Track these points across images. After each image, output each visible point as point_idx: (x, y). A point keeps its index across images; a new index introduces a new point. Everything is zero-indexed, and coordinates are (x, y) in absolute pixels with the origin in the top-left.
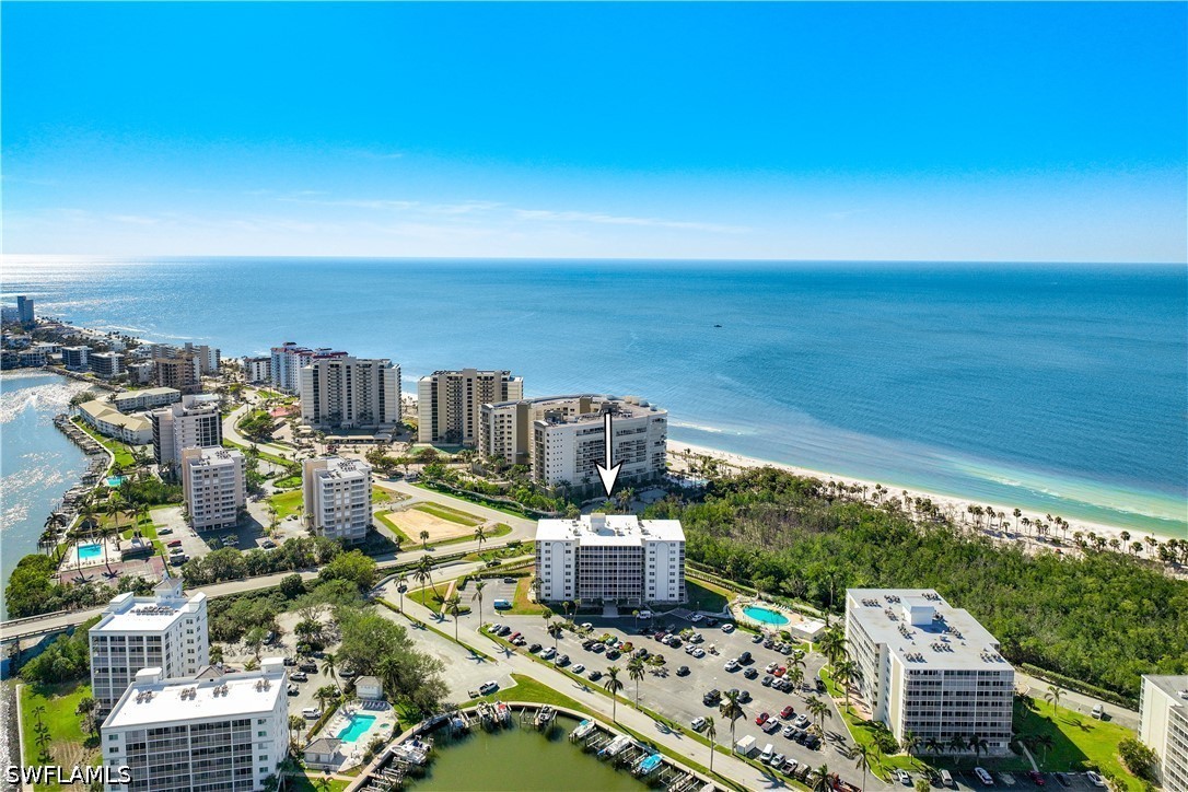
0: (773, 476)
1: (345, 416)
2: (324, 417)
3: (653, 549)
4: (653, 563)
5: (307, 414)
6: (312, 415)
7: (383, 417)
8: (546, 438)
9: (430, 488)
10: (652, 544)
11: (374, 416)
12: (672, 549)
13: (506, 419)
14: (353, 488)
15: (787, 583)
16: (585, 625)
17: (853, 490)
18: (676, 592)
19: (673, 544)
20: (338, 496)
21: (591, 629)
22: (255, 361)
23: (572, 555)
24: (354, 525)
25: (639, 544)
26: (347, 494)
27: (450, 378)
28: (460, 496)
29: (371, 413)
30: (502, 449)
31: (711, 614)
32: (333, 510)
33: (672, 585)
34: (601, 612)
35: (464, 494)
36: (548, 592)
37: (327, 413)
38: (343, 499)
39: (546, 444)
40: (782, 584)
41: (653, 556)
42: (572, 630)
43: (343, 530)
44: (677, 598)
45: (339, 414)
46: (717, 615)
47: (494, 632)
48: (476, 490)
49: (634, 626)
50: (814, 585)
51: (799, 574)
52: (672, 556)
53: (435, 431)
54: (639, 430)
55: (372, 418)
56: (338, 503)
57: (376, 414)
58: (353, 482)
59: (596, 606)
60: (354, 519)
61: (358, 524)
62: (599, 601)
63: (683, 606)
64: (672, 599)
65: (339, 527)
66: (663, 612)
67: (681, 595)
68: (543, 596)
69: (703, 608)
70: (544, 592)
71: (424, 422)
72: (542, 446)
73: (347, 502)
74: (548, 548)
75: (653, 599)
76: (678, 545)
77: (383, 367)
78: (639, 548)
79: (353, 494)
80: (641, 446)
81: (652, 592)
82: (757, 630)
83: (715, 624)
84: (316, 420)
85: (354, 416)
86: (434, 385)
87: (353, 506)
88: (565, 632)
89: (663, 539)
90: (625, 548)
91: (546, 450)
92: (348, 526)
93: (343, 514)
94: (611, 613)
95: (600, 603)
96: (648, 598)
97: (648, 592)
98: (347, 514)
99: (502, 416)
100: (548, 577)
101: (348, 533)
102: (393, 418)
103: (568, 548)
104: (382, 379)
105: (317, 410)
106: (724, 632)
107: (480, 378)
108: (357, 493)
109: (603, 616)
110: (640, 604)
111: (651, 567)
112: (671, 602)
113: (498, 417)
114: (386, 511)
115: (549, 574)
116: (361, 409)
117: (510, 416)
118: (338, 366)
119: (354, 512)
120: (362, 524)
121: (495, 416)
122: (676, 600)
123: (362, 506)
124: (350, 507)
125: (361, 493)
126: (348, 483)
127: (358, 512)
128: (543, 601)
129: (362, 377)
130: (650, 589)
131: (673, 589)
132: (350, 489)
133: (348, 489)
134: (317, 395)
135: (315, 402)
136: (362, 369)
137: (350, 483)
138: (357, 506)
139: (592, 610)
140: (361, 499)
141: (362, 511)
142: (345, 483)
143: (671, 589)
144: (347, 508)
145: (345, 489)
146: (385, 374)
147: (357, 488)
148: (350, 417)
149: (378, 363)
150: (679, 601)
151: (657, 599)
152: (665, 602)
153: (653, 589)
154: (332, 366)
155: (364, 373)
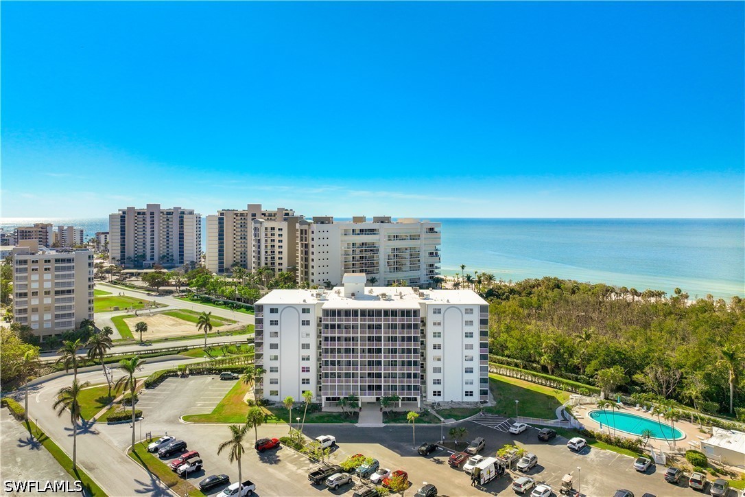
0: (558, 285)
1: (148, 257)
2: (129, 258)
3: (438, 318)
4: (438, 341)
5: (114, 255)
6: (118, 256)
7: (182, 259)
8: (311, 236)
9: (193, 300)
10: (437, 311)
11: (174, 258)
12: (468, 317)
13: (277, 232)
14: (57, 269)
15: (646, 375)
16: (321, 438)
17: (652, 294)
18: (476, 388)
19: (469, 310)
20: (34, 277)
21: (333, 447)
22: (103, 233)
23: (312, 329)
24: (57, 316)
25: (417, 306)
26: (47, 276)
27: (236, 214)
28: (220, 304)
29: (172, 256)
30: (273, 264)
31: (540, 422)
32: (26, 294)
33: (468, 376)
34: (355, 417)
35: (225, 303)
36: (275, 387)
37: (132, 255)
38: (41, 281)
39: (311, 243)
40: (638, 377)
41: (438, 329)
42: (298, 447)
43: (41, 321)
44: (476, 398)
45: (144, 256)
46: (551, 423)
47: (156, 450)
48: (239, 300)
49: (409, 441)
50: (699, 375)
52: (468, 329)
53: (221, 262)
54: (413, 238)
55: (172, 260)
56: (34, 286)
57: (176, 256)
58: (57, 261)
59: (348, 409)
60: (58, 308)
61: (63, 316)
62: (352, 400)
63: (489, 410)
64: (469, 399)
65: (35, 317)
66: (457, 418)
67: (483, 393)
68: (266, 395)
69: (524, 413)
70: (267, 388)
71: (212, 254)
72: (306, 247)
73: (47, 285)
74: (275, 317)
75: (438, 399)
76: (477, 313)
77: (183, 213)
78: (416, 312)
79: (57, 277)
80: (415, 256)
81: (437, 388)
82: (633, 448)
83: (550, 438)
84: (123, 258)
85: (156, 258)
86: (221, 220)
87: (57, 293)
88: (285, 452)
89: (452, 302)
90: (394, 313)
91: (311, 250)
92: (48, 317)
93: (41, 301)
94: (371, 420)
95: (354, 405)
96: (431, 398)
97: (431, 388)
98: (48, 301)
99: (273, 229)
100: (275, 364)
101: (47, 325)
102: (192, 260)
103: (305, 317)
104: (182, 221)
105: (123, 252)
106: (573, 450)
107: (264, 214)
108: (63, 276)
109: (357, 425)
110: (419, 406)
111: (435, 347)
112: (468, 403)
113: (269, 230)
114: (129, 316)
115: (276, 358)
116: (163, 252)
117: (280, 229)
118: (144, 213)
119: (57, 300)
120: (70, 315)
121: (266, 229)
122: (476, 400)
123: (69, 292)
124: (52, 293)
125: (70, 276)
126: (49, 261)
127: (63, 300)
128: (265, 403)
129: (165, 223)
130: (434, 383)
131: (472, 383)
132: (52, 269)
133: (49, 269)
134: (124, 238)
135: (121, 245)
136: (165, 216)
137: (53, 261)
138: (63, 292)
139: (340, 414)
140: (69, 284)
141: (70, 300)
142: (46, 261)
143: (467, 383)
144: (47, 293)
145: (46, 269)
146: (185, 220)
147: (63, 268)
148: (152, 259)
149: (180, 211)
150: (482, 403)
151: (446, 400)
152: (458, 403)
153: (439, 383)
154: (139, 213)
155: (168, 220)
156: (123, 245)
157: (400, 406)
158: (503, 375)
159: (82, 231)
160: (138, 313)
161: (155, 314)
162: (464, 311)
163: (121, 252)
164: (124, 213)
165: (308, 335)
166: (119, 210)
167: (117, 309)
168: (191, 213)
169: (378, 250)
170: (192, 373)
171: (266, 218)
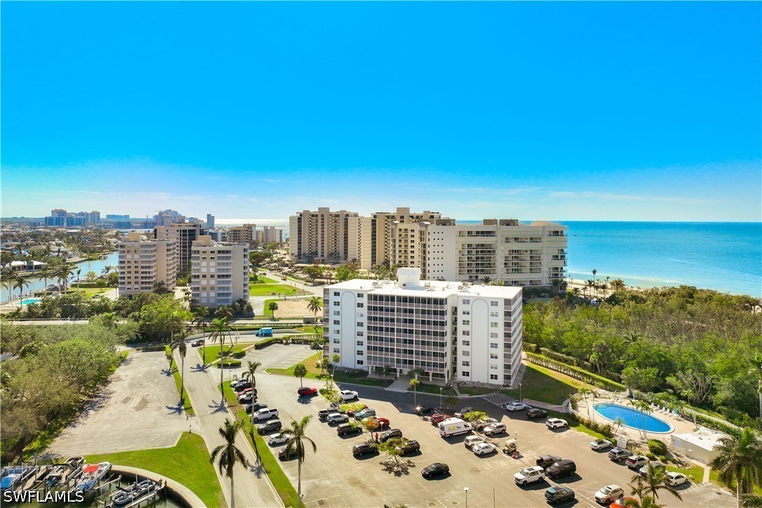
1: (319, 254)
2: (304, 254)
3: (467, 308)
4: (466, 328)
5: (293, 252)
6: (296, 253)
7: (346, 256)
10: (466, 302)
11: (340, 255)
12: (493, 309)
13: (410, 233)
14: (219, 258)
15: (679, 379)
16: (346, 392)
18: (500, 372)
19: (494, 303)
20: (204, 264)
21: (354, 400)
23: (365, 310)
24: (219, 294)
26: (213, 263)
27: (388, 217)
29: (339, 253)
30: (406, 262)
32: (198, 276)
33: (493, 362)
34: (389, 383)
36: (335, 355)
37: (307, 252)
38: (208, 267)
41: (467, 318)
43: (208, 298)
44: (500, 381)
45: (316, 253)
46: (549, 406)
47: (234, 385)
51: (700, 367)
52: (494, 320)
53: (373, 261)
55: (339, 257)
56: (204, 271)
57: (342, 254)
58: (219, 252)
59: (385, 378)
60: (219, 288)
61: (223, 294)
64: (493, 382)
65: (204, 294)
67: (508, 378)
68: (330, 360)
70: (331, 354)
71: (366, 252)
72: (424, 246)
73: (213, 271)
74: (337, 299)
75: (466, 379)
76: (501, 304)
77: (348, 215)
78: (442, 301)
79: (219, 264)
81: (466, 369)
82: (608, 433)
84: (299, 255)
85: (325, 255)
86: (374, 222)
87: (219, 276)
88: (318, 399)
89: (482, 295)
92: (213, 294)
93: (208, 282)
94: (400, 387)
96: (460, 377)
97: (461, 368)
98: (213, 282)
99: (406, 230)
100: (337, 337)
101: (213, 301)
102: (354, 257)
103: (360, 300)
104: (347, 222)
105: (300, 249)
106: (550, 428)
107: (412, 217)
108: (223, 264)
109: (386, 389)
110: (446, 382)
111: (464, 333)
112: (491, 385)
113: (403, 231)
114: (280, 300)
115: (338, 332)
116: (332, 250)
117: (413, 231)
118: (317, 216)
119: (219, 282)
120: (228, 294)
121: (400, 230)
122: (500, 384)
123: (227, 276)
124: (216, 276)
125: (227, 264)
126: (214, 252)
127: (223, 282)
128: (329, 367)
129: (334, 224)
130: (464, 365)
131: (496, 368)
132: (216, 258)
133: (214, 258)
134: (301, 237)
135: (299, 243)
136: (334, 218)
137: (216, 252)
138: (223, 276)
139: (379, 380)
140: (227, 270)
141: (228, 282)
142: (211, 252)
143: (492, 368)
144: (212, 276)
145: (211, 258)
146: (349, 222)
147: (223, 258)
148: (323, 256)
149: (345, 213)
150: (504, 386)
151: (474, 380)
152: (483, 384)
153: (468, 365)
154: (313, 216)
155: (336, 221)
156: (300, 243)
157: (431, 380)
158: (550, 368)
159: (281, 231)
160: (287, 298)
161: (299, 300)
162: (490, 304)
163: (299, 249)
164: (301, 215)
165: (362, 315)
166: (297, 213)
167: (274, 294)
168: (356, 215)
169: (494, 251)
170: (293, 343)
171: (414, 220)
